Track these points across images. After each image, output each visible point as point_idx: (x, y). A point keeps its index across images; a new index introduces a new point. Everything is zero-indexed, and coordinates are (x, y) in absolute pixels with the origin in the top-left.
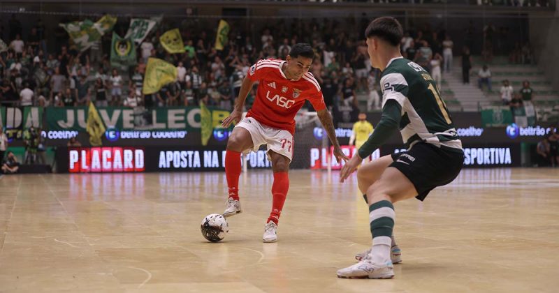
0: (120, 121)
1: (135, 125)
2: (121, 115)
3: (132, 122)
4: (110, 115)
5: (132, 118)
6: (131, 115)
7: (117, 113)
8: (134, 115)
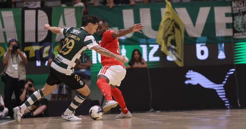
0: (210, 25)
1: (235, 31)
2: (211, 15)
3: (228, 26)
4: (194, 17)
5: (229, 20)
6: (227, 15)
7: (204, 13)
8: (233, 15)
